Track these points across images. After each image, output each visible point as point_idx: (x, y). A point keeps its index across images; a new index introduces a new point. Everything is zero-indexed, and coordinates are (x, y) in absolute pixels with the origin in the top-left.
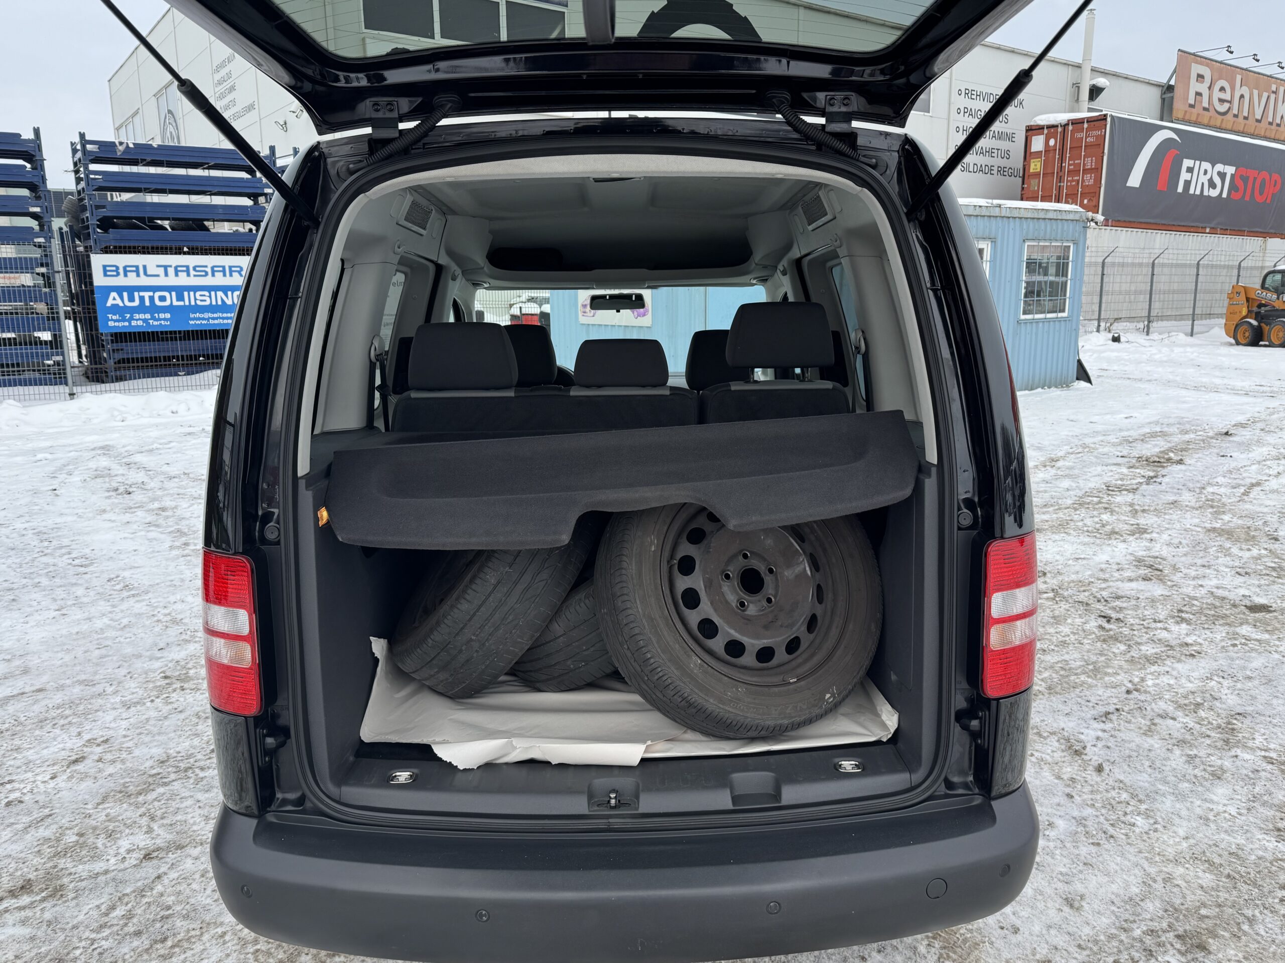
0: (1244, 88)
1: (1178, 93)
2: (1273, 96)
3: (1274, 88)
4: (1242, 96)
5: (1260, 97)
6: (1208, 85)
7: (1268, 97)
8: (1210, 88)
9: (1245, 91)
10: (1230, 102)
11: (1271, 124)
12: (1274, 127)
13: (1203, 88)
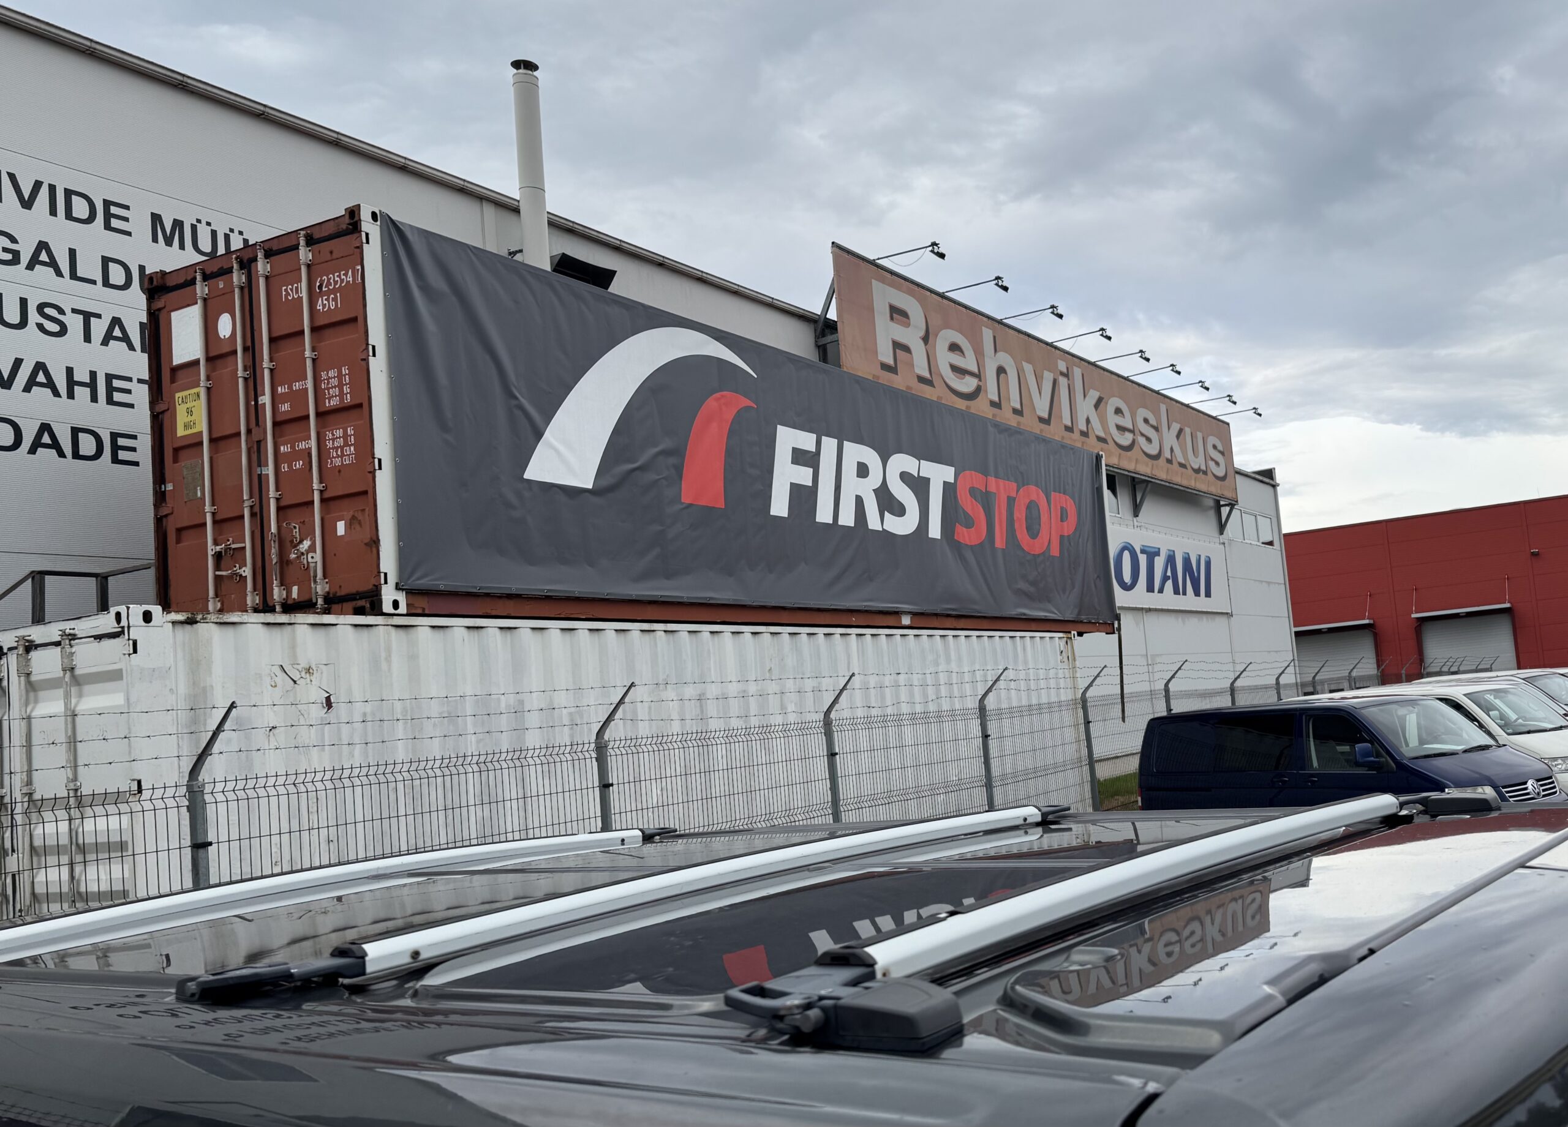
0: (1000, 354)
1: (846, 335)
2: (1063, 381)
3: (1062, 366)
4: (1001, 370)
5: (1039, 379)
6: (922, 333)
7: (1055, 382)
8: (926, 339)
9: (1004, 359)
10: (978, 376)
11: (1070, 429)
12: (1076, 435)
13: (911, 337)
